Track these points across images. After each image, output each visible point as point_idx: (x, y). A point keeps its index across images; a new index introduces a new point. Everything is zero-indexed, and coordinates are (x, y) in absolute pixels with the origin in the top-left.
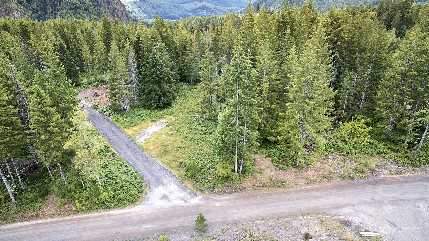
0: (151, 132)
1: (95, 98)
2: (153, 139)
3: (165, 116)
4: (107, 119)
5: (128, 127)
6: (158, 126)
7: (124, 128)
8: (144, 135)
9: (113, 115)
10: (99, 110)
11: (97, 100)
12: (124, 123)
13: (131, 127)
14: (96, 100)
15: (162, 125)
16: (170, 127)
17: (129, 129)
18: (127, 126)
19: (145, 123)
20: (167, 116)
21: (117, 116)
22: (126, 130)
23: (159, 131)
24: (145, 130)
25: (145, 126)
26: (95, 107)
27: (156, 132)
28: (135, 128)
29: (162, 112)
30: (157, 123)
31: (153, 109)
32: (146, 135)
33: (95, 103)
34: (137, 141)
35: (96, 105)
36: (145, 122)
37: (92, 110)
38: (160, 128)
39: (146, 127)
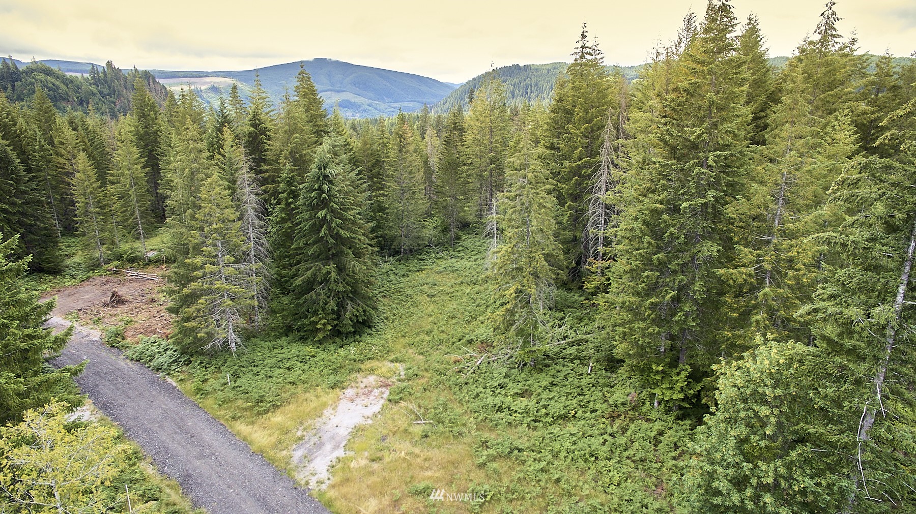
0: (344, 432)
1: (113, 311)
2: (363, 462)
3: (368, 364)
4: (161, 386)
5: (248, 413)
6: (358, 401)
7: (234, 418)
8: (319, 445)
9: (185, 368)
10: (129, 352)
11: (120, 317)
12: (230, 401)
13: (259, 414)
14: (115, 315)
15: (372, 398)
16: (403, 404)
17: (253, 423)
18: (245, 409)
19: (310, 395)
20: (374, 364)
21: (199, 372)
22: (242, 427)
23: (370, 422)
24: (318, 422)
25: (313, 405)
26: (115, 342)
27: (358, 430)
28: (277, 418)
29: (353, 350)
30: (350, 392)
31: (320, 342)
32: (328, 447)
33: (113, 329)
34: (300, 477)
35: (117, 335)
36: (306, 391)
37: (104, 354)
38: (369, 412)
39: (318, 413)
